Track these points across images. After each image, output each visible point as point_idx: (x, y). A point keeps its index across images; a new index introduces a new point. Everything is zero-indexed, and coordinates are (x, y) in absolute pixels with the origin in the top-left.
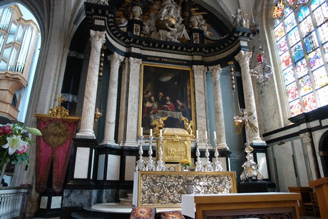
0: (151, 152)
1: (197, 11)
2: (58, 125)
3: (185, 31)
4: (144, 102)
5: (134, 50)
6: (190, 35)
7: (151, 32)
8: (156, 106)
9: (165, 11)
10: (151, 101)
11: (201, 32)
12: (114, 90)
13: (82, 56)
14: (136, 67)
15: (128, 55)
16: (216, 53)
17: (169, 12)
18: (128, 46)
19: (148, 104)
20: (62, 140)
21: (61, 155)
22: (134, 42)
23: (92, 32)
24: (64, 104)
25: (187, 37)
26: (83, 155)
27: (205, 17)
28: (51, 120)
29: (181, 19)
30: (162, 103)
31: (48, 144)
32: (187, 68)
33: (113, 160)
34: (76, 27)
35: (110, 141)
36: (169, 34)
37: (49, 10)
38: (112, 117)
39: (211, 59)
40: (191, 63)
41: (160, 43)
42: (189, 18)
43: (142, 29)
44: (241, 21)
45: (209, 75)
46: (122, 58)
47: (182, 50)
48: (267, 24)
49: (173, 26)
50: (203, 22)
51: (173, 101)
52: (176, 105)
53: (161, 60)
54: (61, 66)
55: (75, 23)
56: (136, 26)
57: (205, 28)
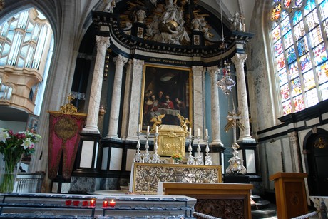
0: (148, 146)
1: (199, 13)
2: (68, 120)
3: (185, 34)
4: (146, 100)
5: (137, 52)
6: (191, 37)
7: (154, 34)
8: (156, 104)
9: (167, 14)
10: (152, 100)
11: (202, 34)
12: (118, 89)
13: (90, 58)
14: (138, 68)
15: (132, 56)
16: (214, 54)
17: (171, 15)
18: (132, 48)
19: (149, 103)
20: (71, 133)
21: (70, 147)
22: (138, 44)
23: (98, 38)
24: (73, 102)
25: (188, 39)
26: (88, 147)
27: (207, 19)
28: (61, 116)
29: (183, 22)
30: (162, 101)
31: (59, 137)
32: (186, 69)
33: (116, 153)
34: (85, 30)
35: (113, 135)
36: (170, 36)
37: (61, 15)
38: (115, 114)
39: (210, 60)
40: (190, 64)
41: (162, 45)
42: (191, 20)
43: (145, 32)
44: (238, 25)
45: (207, 75)
46: (126, 59)
47: (182, 51)
48: (265, 26)
49: (174, 29)
50: (205, 24)
51: (173, 100)
52: (175, 103)
53: (162, 61)
54: (71, 67)
55: (84, 27)
56: (140, 30)
57: (206, 29)
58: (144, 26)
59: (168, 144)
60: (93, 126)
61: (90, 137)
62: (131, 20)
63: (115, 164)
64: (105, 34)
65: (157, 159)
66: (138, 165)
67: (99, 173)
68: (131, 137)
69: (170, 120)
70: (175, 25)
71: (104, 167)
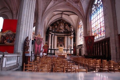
0: (57, 50)
3: (64, 30)
5: (56, 34)
11: (67, 29)
12: (53, 41)
13: (48, 35)
14: (56, 37)
15: (55, 35)
18: (55, 33)
19: (58, 43)
25: (64, 31)
26: (49, 51)
27: (68, 25)
28: (45, 46)
30: (60, 42)
32: (64, 36)
33: (53, 51)
35: (53, 48)
36: (61, 31)
38: (53, 45)
39: (68, 34)
40: (65, 35)
45: (68, 37)
48: (78, 28)
49: (62, 29)
51: (62, 42)
52: (62, 43)
53: (60, 35)
56: (56, 30)
57: (68, 28)
58: (57, 29)
59: (60, 50)
60: (50, 48)
61: (50, 49)
62: (54, 27)
63: (53, 53)
64: (51, 33)
65: (59, 52)
66: (56, 53)
67: (51, 54)
68: (55, 49)
69: (61, 46)
70: (62, 28)
71: (51, 53)
